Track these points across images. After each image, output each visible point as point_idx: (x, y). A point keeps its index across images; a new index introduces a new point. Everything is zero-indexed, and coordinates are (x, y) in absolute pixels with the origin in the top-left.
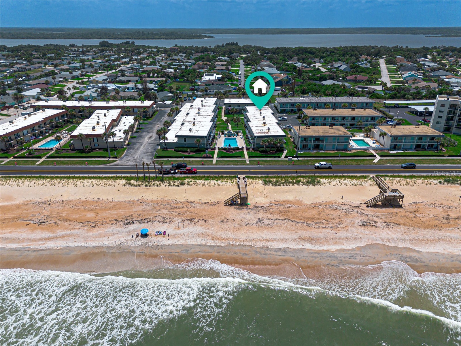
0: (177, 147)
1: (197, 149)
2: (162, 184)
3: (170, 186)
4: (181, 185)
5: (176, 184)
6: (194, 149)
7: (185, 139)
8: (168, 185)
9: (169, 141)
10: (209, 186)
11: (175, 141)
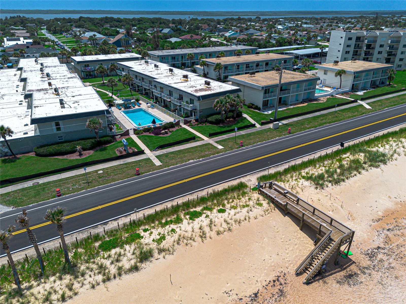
0: (41, 147)
1: (93, 140)
2: (76, 286)
3: (108, 279)
4: (141, 261)
5: (126, 264)
6: (88, 143)
7: (57, 124)
8: (100, 278)
9: (14, 137)
10: (218, 233)
11: (31, 134)
